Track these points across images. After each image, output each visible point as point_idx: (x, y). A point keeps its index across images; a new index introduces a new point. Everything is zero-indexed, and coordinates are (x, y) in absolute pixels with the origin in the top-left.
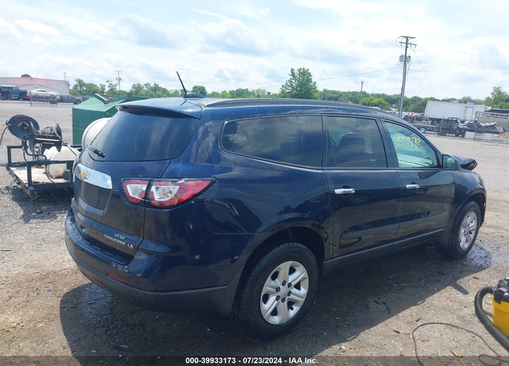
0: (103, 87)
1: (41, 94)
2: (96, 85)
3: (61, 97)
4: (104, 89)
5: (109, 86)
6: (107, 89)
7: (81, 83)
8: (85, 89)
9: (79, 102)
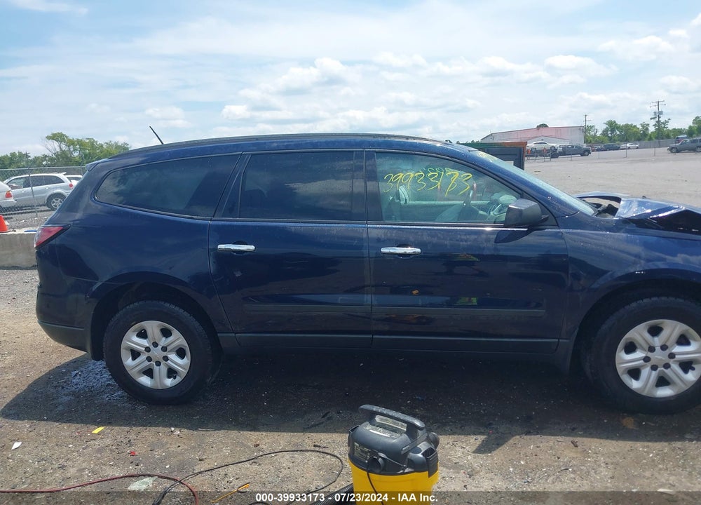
0: (645, 127)
1: (540, 147)
2: (635, 126)
3: (564, 148)
4: (647, 129)
5: (655, 125)
6: (652, 129)
7: (612, 126)
8: (618, 133)
9: (587, 153)
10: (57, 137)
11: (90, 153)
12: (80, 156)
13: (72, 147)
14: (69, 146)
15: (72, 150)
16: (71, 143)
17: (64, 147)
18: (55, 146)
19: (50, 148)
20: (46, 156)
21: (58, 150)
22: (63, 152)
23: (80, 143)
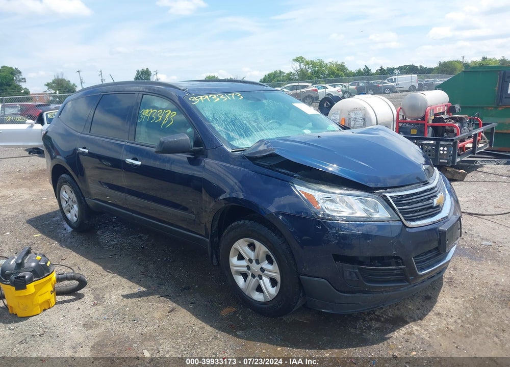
10: (299, 60)
11: (318, 70)
12: (312, 73)
13: (307, 66)
14: (305, 65)
15: (307, 68)
16: (307, 63)
17: (303, 66)
18: (297, 66)
19: (294, 67)
20: (291, 73)
21: (299, 68)
22: (302, 70)
23: (313, 63)
